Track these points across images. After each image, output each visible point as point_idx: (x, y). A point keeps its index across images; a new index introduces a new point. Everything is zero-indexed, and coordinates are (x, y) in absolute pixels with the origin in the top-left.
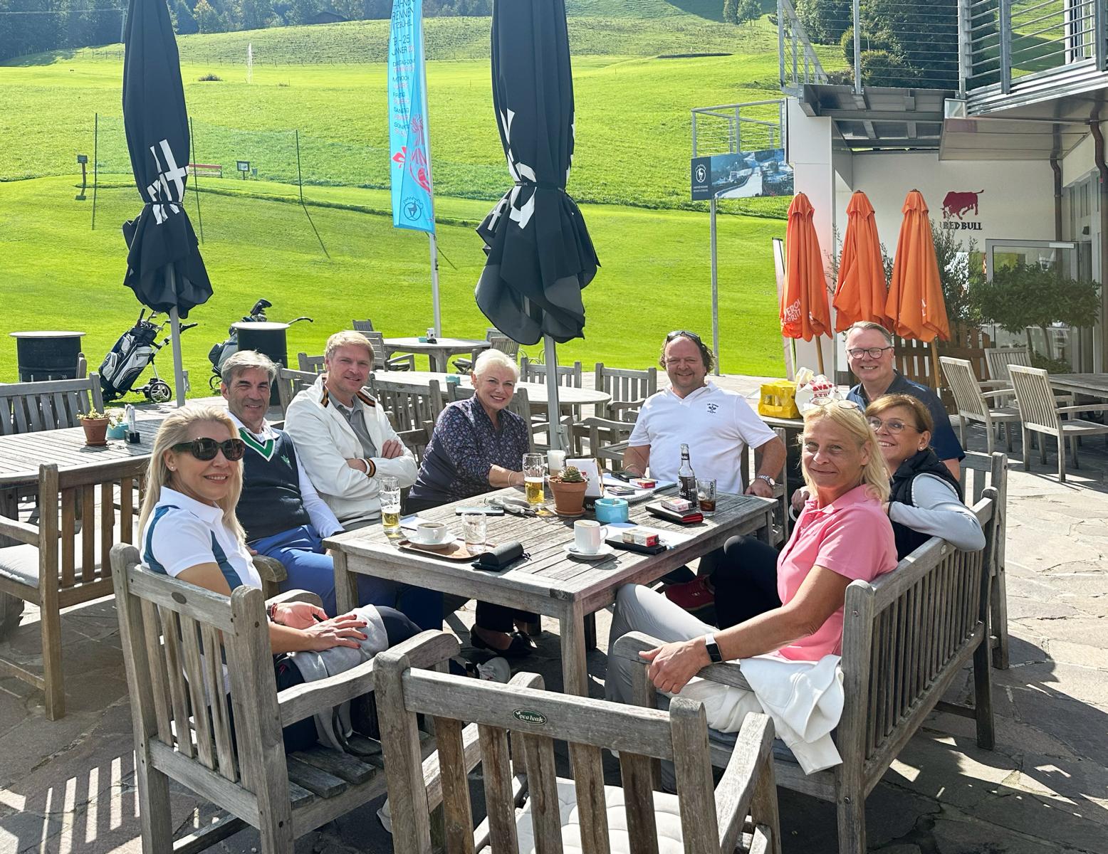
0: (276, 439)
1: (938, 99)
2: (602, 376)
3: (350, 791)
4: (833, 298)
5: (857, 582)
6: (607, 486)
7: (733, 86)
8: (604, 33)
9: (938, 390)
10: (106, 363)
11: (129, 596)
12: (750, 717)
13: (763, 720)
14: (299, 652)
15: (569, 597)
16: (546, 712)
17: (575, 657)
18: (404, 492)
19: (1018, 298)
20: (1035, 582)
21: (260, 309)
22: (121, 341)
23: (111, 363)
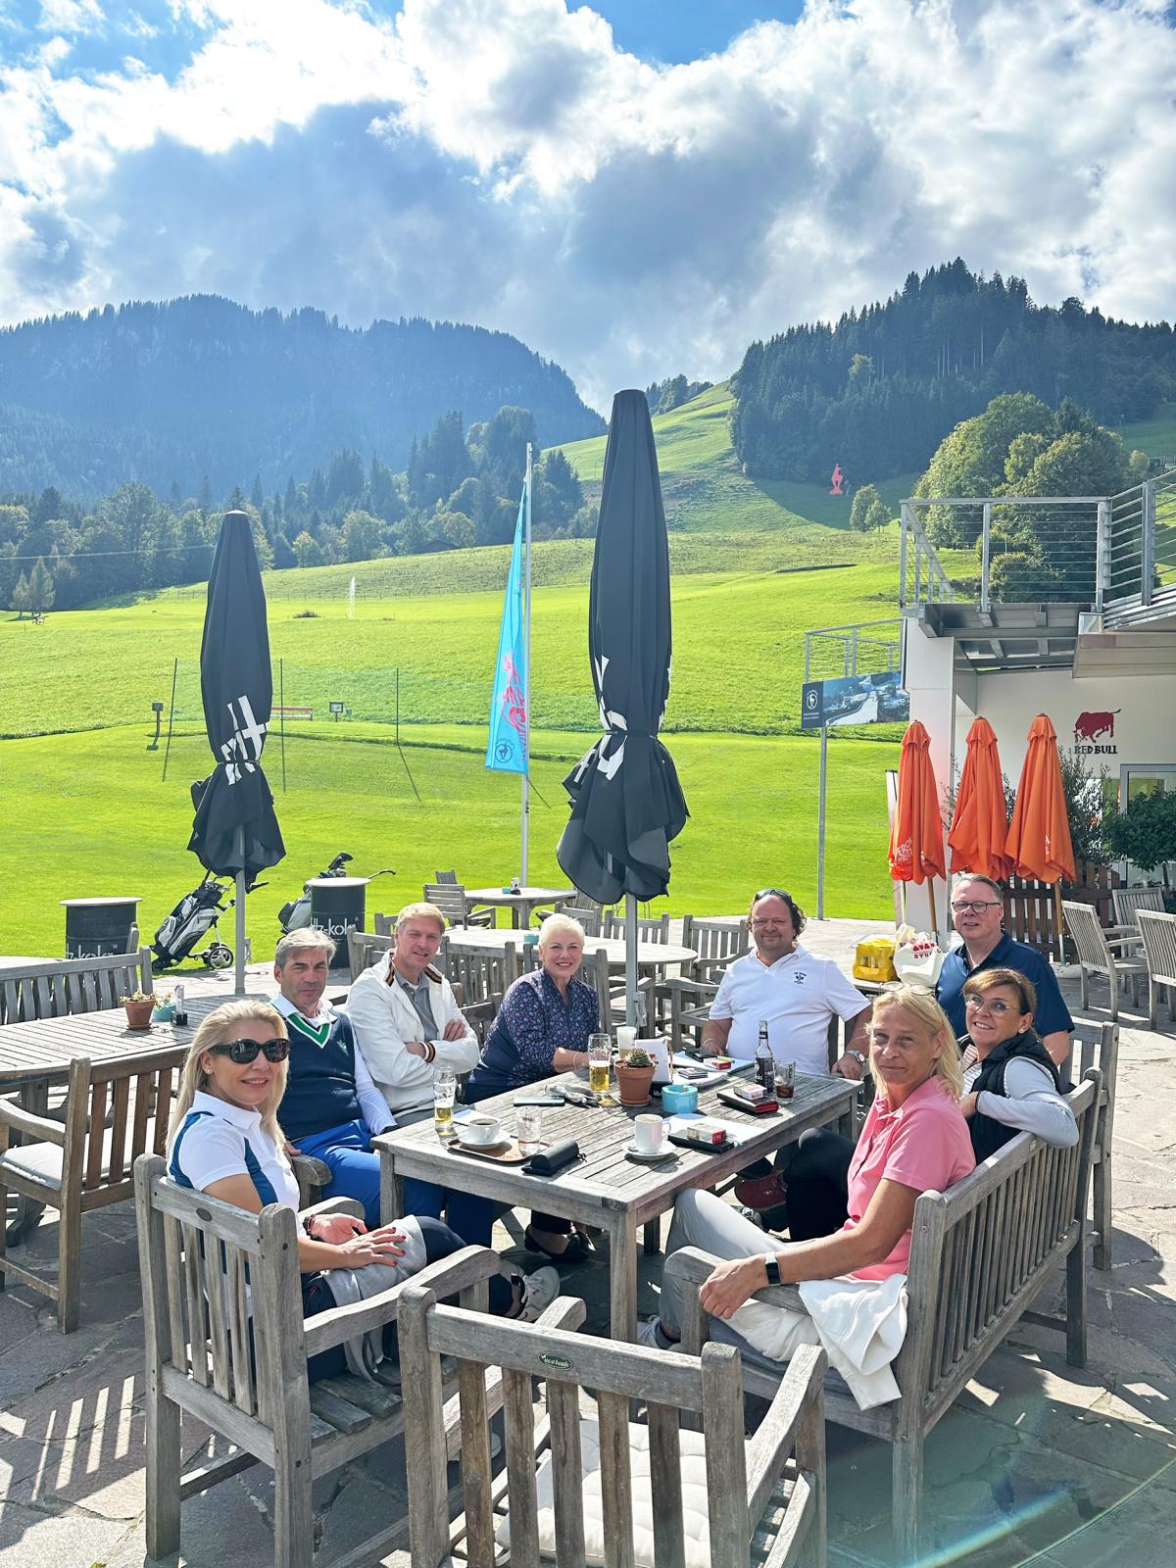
0: (333, 1023)
1: (1073, 613)
2: (690, 930)
3: (375, 1426)
4: (948, 836)
5: (931, 1194)
6: (678, 1067)
7: (856, 599)
8: (721, 549)
9: (1061, 936)
10: (163, 928)
11: (152, 1210)
12: (801, 1349)
13: (816, 1351)
14: (334, 1270)
15: (622, 1207)
16: (572, 1357)
17: (624, 1274)
18: (462, 1078)
19: (1153, 831)
20: (1151, 1164)
21: (339, 863)
22: (182, 903)
23: (168, 927)
